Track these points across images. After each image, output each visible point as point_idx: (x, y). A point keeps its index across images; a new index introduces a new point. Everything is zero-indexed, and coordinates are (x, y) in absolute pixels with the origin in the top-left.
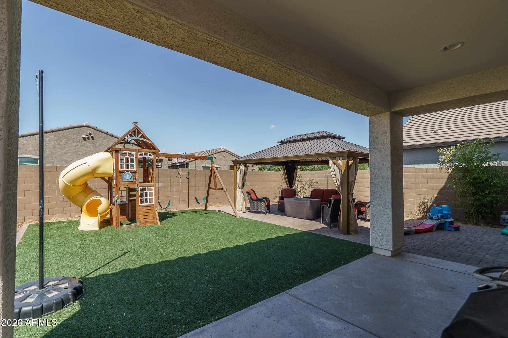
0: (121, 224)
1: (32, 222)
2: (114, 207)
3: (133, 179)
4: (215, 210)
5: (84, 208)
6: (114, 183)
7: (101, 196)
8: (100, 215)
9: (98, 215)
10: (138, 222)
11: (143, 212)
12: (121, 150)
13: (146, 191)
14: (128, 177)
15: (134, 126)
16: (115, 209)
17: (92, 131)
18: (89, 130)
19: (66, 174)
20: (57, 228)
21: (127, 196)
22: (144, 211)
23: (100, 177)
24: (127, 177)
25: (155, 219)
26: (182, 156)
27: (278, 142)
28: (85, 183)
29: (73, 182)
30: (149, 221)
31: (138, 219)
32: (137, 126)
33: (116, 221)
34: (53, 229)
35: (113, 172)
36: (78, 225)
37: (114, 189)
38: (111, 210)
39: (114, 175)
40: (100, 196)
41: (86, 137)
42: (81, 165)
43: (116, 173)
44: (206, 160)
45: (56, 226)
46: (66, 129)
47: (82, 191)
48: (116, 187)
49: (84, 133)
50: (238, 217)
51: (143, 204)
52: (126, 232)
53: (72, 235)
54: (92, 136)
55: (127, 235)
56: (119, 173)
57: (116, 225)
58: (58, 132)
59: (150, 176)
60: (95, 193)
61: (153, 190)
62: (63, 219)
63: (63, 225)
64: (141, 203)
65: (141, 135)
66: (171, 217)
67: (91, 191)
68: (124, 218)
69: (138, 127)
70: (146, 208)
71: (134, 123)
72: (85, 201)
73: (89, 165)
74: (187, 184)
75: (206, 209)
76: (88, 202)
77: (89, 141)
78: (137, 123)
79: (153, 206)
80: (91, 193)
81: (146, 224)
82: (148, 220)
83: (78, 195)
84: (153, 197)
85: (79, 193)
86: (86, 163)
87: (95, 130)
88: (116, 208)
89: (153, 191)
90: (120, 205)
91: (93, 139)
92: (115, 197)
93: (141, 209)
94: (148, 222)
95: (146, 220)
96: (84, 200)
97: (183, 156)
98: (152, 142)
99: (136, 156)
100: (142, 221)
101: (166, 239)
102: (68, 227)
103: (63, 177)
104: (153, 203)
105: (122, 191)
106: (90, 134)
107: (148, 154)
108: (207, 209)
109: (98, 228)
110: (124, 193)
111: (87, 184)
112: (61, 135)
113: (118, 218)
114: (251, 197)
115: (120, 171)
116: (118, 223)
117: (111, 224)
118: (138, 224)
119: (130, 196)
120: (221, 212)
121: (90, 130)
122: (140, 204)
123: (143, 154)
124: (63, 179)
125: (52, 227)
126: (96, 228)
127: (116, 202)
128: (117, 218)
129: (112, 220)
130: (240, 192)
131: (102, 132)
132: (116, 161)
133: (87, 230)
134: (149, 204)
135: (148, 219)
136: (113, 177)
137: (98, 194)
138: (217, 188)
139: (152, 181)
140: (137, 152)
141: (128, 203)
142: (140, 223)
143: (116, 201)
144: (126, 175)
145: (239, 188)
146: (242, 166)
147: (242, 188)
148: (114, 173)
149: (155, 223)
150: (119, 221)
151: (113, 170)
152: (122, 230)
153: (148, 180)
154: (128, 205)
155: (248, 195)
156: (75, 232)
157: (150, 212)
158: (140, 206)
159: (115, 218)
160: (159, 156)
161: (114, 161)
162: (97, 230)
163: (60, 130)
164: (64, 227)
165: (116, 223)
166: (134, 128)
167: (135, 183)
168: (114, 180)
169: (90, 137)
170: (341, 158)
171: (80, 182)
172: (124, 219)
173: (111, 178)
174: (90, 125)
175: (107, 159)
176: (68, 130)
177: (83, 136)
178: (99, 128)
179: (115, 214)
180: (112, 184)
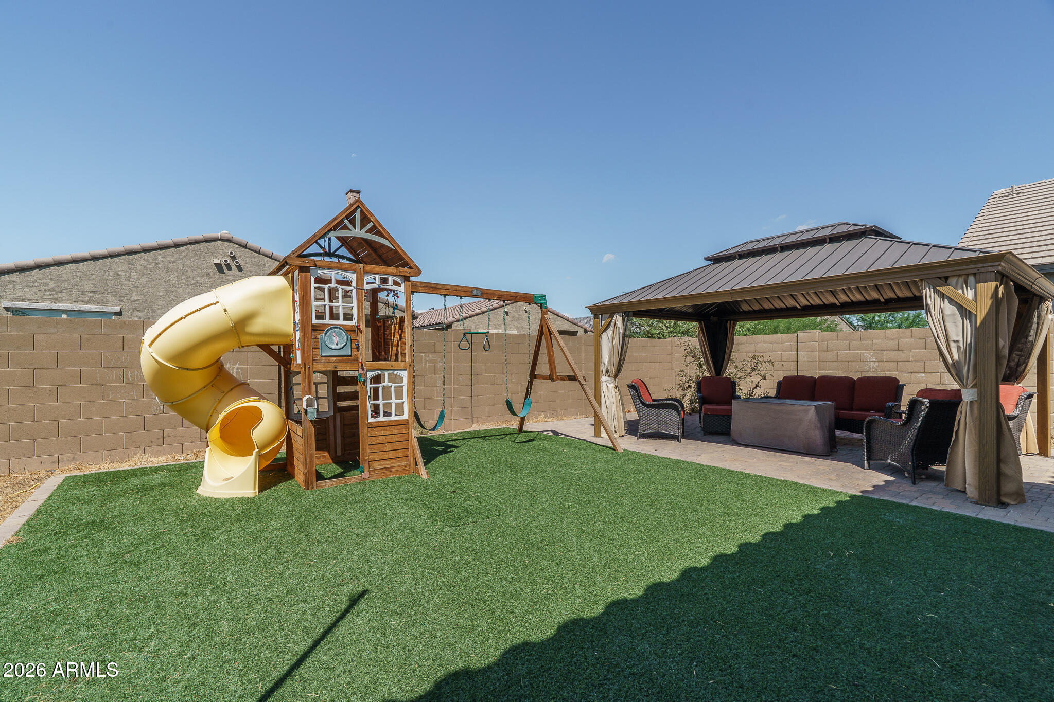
0: (320, 477)
1: (78, 469)
2: (298, 429)
3: (350, 348)
4: (543, 432)
5: (214, 433)
6: (299, 361)
7: (262, 397)
8: (259, 452)
9: (255, 452)
10: (366, 470)
11: (379, 442)
12: (316, 266)
13: (386, 383)
14: (337, 344)
15: (351, 201)
16: (300, 434)
17: (238, 251)
18: (229, 248)
19: (160, 334)
20: (140, 490)
21: (331, 398)
22: (382, 437)
23: (258, 345)
24: (335, 342)
25: (411, 458)
26: (471, 292)
27: (706, 259)
28: (217, 361)
29: (182, 356)
30: (394, 465)
31: (366, 460)
32: (358, 200)
33: (306, 468)
34: (125, 492)
35: (295, 330)
36: (198, 480)
37: (296, 379)
38: (289, 439)
39: (298, 338)
40: (257, 398)
41: (223, 264)
42: (201, 309)
43: (303, 330)
44: (529, 304)
45: (136, 482)
46: (178, 245)
47: (208, 385)
48: (305, 370)
49: (218, 255)
50: (620, 451)
51: (377, 420)
52: (337, 502)
53: (176, 515)
54: (237, 262)
55: (341, 513)
56: (311, 331)
57: (306, 480)
58: (159, 251)
59: (392, 344)
60: (243, 389)
61: (405, 380)
62: (162, 458)
63: (157, 477)
64: (372, 417)
65: (371, 225)
66: (445, 452)
67: (233, 386)
68: (324, 457)
69: (362, 204)
70: (385, 430)
71: (351, 191)
72: (216, 411)
73: (225, 310)
74: (468, 368)
75: (521, 430)
76: (227, 415)
77: (231, 273)
78: (358, 192)
79: (405, 423)
80: (233, 391)
81: (387, 475)
82: (393, 463)
83: (195, 395)
84: (405, 399)
85: (201, 389)
86: (218, 302)
87: (243, 249)
88: (305, 430)
89: (405, 383)
90: (315, 423)
91: (239, 268)
92: (301, 399)
93: (373, 433)
94: (391, 468)
95: (387, 464)
96: (215, 409)
97: (475, 292)
98: (399, 246)
99: (357, 285)
100: (377, 465)
101: (468, 529)
102: (170, 484)
103: (152, 344)
104: (405, 417)
105: (316, 384)
106: (233, 258)
107: (391, 279)
108: (525, 429)
109: (255, 489)
110: (323, 390)
111: (222, 365)
112: (165, 259)
113: (312, 462)
114: (642, 398)
115: (313, 326)
116: (311, 473)
117: (291, 476)
118: (366, 475)
119: (338, 397)
120: (562, 436)
121: (232, 247)
122: (371, 420)
123: (378, 281)
124: (150, 350)
125: (124, 487)
126: (249, 490)
127: (303, 414)
128: (308, 461)
129: (293, 465)
130: (610, 386)
131: (259, 253)
132: (302, 298)
133: (222, 496)
134: (393, 418)
135: (394, 461)
136: (295, 344)
137: (253, 393)
138: (556, 374)
139: (400, 355)
140: (361, 274)
141: (334, 416)
142: (370, 471)
143: (306, 412)
144: (331, 339)
145: (609, 376)
146: (618, 319)
147: (616, 376)
148: (298, 333)
149: (410, 471)
150: (314, 469)
151: (295, 323)
152: (323, 495)
153: (387, 353)
154: (332, 421)
155: (633, 392)
156: (188, 503)
157: (397, 440)
158: (371, 426)
159: (302, 459)
160: (415, 289)
161: (297, 298)
162: (252, 496)
163: (162, 248)
164: (158, 485)
165: (306, 473)
166: (351, 205)
167: (357, 360)
168: (299, 353)
169: (233, 264)
170: (971, 279)
171: (202, 358)
172: (325, 462)
173: (288, 348)
174: (232, 237)
175: (276, 294)
176: (181, 248)
177: (217, 261)
178: (252, 243)
179: (301, 449)
180: (290, 365)
